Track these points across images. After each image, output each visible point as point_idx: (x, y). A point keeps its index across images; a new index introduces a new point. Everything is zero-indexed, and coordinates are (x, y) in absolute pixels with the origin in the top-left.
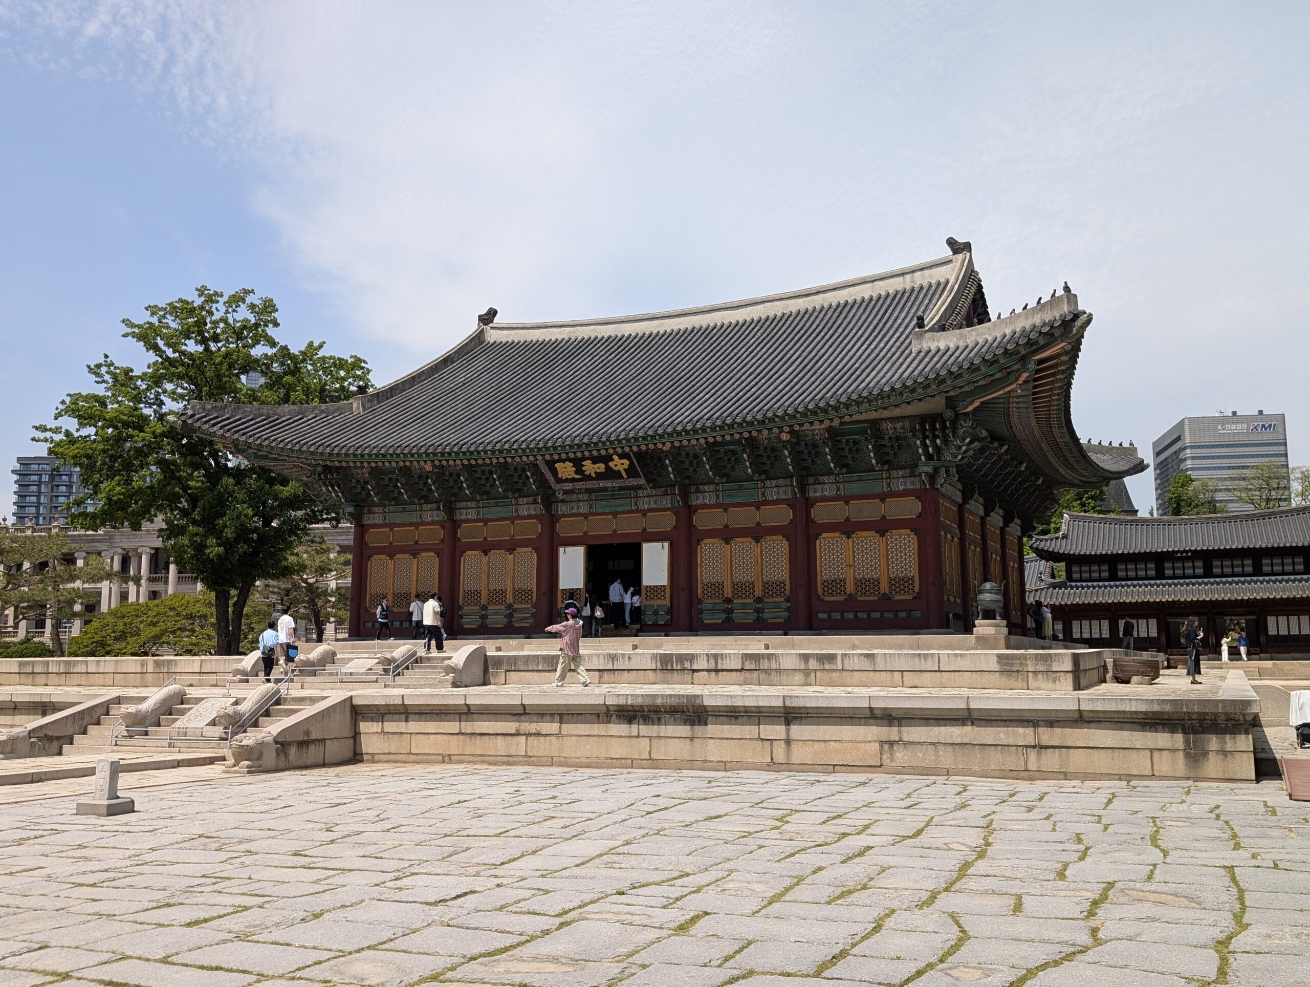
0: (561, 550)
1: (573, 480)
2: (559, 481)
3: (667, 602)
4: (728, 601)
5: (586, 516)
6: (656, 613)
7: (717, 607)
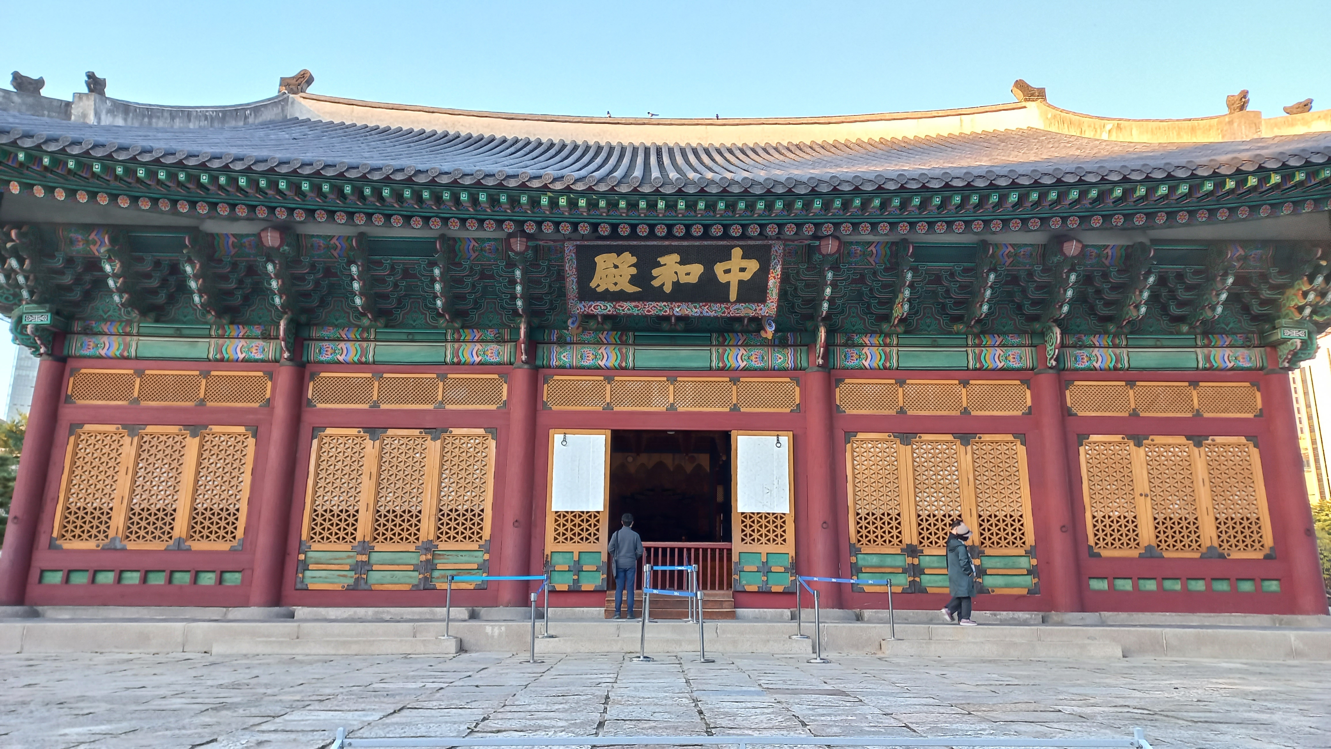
0: (558, 438)
1: (621, 296)
2: (587, 294)
3: (789, 548)
4: (912, 551)
5: (609, 374)
6: (765, 569)
7: (889, 561)
